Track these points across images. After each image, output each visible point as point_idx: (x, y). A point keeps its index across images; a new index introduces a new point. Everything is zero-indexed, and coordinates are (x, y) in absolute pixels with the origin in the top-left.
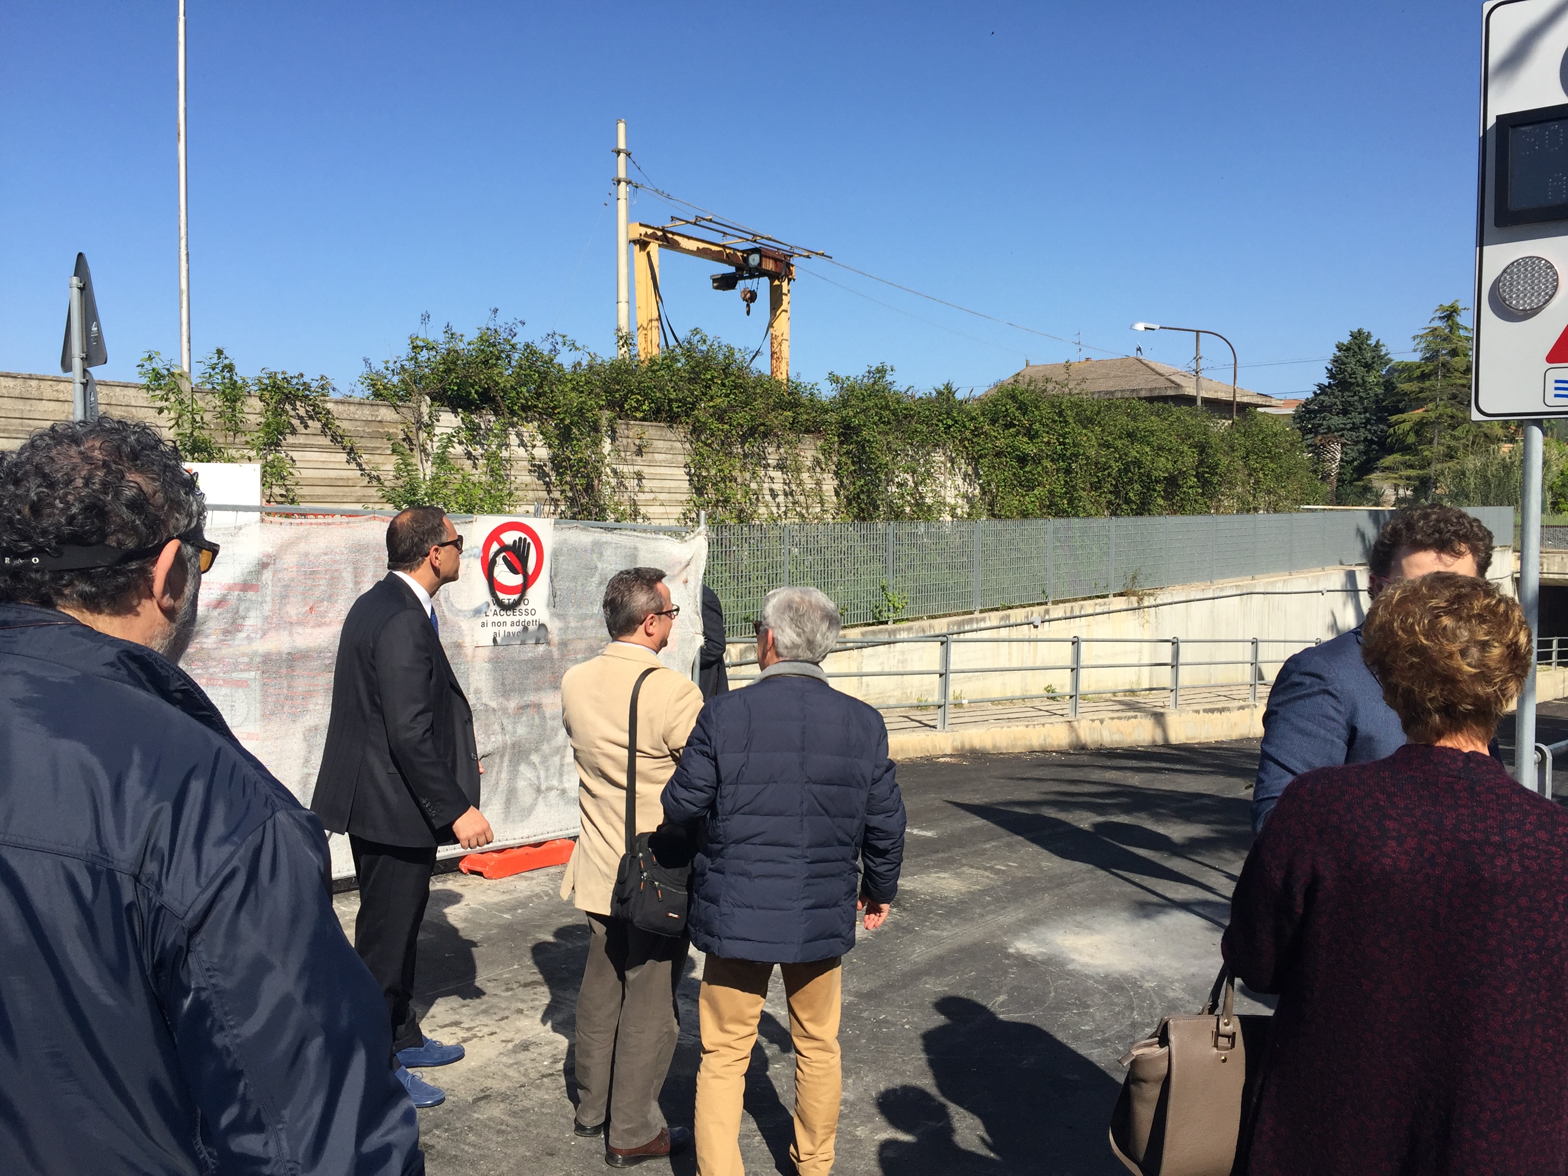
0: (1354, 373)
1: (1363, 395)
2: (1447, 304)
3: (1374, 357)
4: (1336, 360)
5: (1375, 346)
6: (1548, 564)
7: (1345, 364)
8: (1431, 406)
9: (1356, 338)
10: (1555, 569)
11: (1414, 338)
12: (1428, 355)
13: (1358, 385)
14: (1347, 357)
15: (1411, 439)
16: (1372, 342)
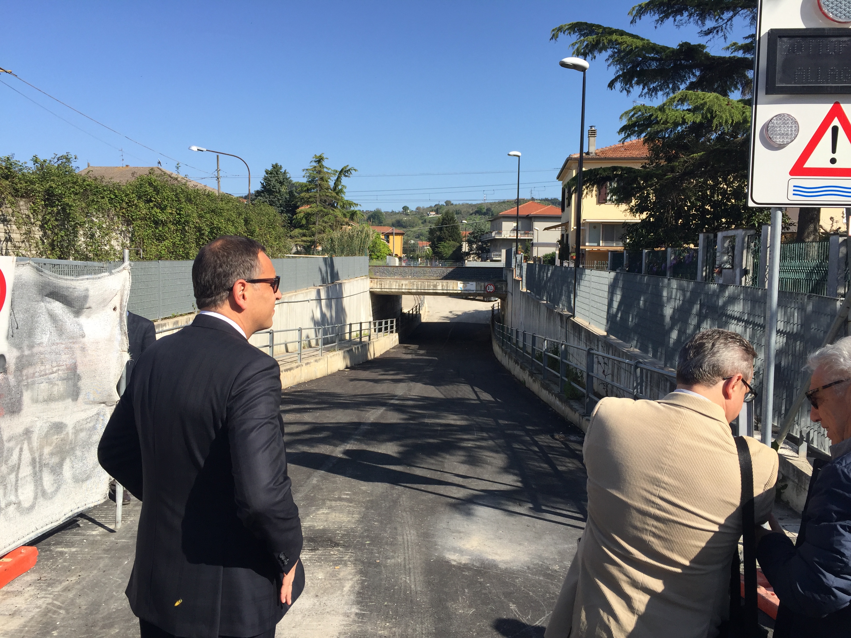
0: (275, 186)
1: (280, 198)
2: (318, 155)
3: (284, 179)
4: (265, 179)
5: (284, 173)
6: (384, 284)
7: (270, 181)
8: (313, 205)
9: (275, 168)
10: (387, 287)
11: (303, 170)
12: (310, 180)
13: (277, 193)
14: (271, 177)
15: (304, 222)
16: (283, 170)
